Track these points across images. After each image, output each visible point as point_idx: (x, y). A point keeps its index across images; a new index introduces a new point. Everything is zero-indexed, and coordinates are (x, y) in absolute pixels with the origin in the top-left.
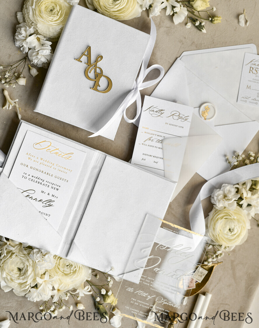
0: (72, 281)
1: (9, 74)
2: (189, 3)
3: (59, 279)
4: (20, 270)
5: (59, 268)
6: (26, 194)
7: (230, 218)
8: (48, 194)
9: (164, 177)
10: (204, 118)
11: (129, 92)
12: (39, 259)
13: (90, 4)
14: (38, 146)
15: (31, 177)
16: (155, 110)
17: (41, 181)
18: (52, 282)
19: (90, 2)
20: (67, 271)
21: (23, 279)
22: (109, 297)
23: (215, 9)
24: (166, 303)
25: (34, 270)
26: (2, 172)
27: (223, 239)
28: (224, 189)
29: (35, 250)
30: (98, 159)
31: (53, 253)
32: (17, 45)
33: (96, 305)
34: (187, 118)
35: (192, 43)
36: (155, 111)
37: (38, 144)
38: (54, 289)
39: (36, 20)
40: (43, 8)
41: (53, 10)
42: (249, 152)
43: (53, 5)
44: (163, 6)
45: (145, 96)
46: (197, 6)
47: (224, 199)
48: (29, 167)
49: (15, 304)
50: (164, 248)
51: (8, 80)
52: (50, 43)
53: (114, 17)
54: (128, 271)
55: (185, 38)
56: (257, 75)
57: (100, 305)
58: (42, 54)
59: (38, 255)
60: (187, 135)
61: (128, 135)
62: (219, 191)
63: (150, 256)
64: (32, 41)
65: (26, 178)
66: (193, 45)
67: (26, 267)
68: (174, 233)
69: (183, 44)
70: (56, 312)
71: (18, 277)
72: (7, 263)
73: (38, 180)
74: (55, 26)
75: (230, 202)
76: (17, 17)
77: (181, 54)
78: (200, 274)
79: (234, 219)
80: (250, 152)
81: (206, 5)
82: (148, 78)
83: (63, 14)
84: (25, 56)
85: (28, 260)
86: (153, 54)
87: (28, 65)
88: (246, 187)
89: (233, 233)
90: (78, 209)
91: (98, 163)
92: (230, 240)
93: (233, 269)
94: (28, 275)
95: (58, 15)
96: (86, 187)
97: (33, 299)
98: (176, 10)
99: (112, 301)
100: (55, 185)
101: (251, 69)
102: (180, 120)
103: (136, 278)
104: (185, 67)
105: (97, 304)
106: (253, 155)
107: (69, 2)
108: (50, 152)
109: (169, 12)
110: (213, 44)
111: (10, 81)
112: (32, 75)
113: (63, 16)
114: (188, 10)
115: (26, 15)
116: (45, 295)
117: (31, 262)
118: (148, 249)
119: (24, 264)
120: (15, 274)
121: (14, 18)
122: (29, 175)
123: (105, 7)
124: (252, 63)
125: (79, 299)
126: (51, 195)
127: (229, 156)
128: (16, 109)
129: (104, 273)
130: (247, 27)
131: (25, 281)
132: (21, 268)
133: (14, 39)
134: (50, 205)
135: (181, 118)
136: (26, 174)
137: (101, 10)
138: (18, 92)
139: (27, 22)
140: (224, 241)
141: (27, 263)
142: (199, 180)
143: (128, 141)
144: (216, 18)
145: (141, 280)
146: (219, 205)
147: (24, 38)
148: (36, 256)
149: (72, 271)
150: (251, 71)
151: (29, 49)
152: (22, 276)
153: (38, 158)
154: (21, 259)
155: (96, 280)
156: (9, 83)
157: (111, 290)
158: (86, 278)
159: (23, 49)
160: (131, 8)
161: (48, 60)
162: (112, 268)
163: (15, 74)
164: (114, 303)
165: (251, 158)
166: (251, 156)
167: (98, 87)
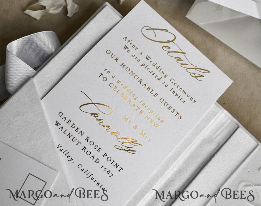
14: (150, 34)
48: (120, 62)
65: (105, 79)
108: (169, 52)
122: (113, 77)
136: (108, 72)
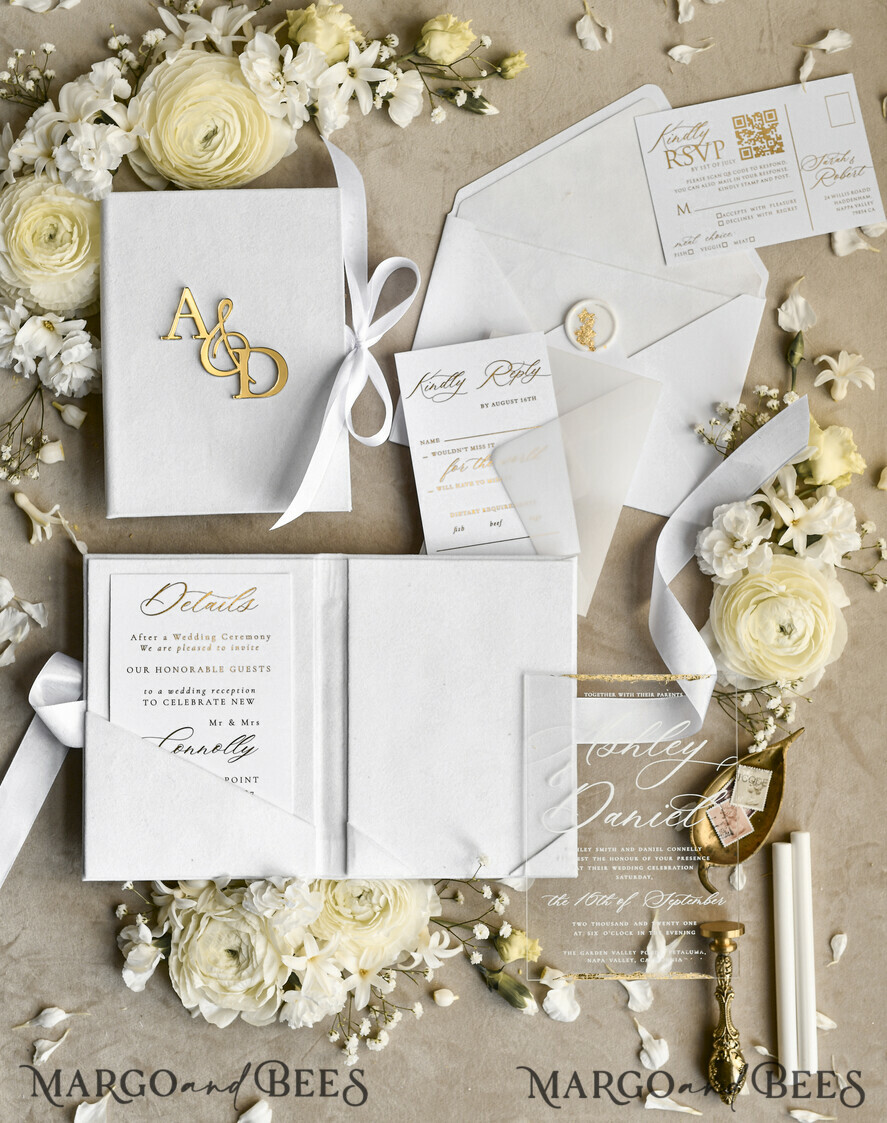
0: (388, 935)
1: (9, 449)
2: (417, 54)
3: (352, 942)
4: (233, 954)
5: (338, 913)
6: (170, 745)
7: (767, 595)
9: (537, 554)
10: (587, 349)
11: (340, 362)
12: (273, 907)
13: (149, 175)
14: (155, 607)
16: (438, 381)
18: (333, 956)
19: (147, 171)
20: (364, 911)
21: (251, 976)
22: (510, 944)
23: (488, 41)
24: (677, 902)
25: (270, 940)
26: (87, 710)
27: (775, 664)
28: (721, 520)
29: (253, 887)
31: (305, 877)
32: (3, 365)
33: (488, 977)
34: (536, 367)
35: (472, 158)
36: (438, 385)
37: (150, 600)
38: (345, 974)
39: (23, 280)
40: (27, 242)
41: (55, 235)
42: (754, 389)
43: (51, 220)
44: (346, 92)
45: (396, 355)
46: (440, 54)
47: (732, 551)
48: (152, 669)
50: (610, 751)
52: (82, 323)
53: (225, 182)
54: (533, 850)
55: (447, 152)
56: (693, 166)
57: (496, 975)
58: (72, 361)
59: (267, 895)
60: (554, 412)
61: (392, 479)
62: (711, 530)
63: (579, 787)
64: (33, 336)
65: (154, 703)
66: (477, 161)
67: (245, 940)
68: (623, 697)
69: (447, 170)
70: (384, 1035)
71: (236, 974)
72: (194, 947)
73: (190, 697)
74: (76, 274)
75: (751, 550)
77: (451, 200)
78: (752, 788)
79: (783, 595)
80: (758, 388)
81: (464, 38)
82: (385, 304)
83: (84, 232)
84: (34, 383)
85: (244, 919)
86: (374, 231)
87: (51, 404)
88: (786, 493)
89: (795, 636)
90: (327, 734)
91: (334, 590)
92: (800, 658)
93: (846, 735)
94: (258, 960)
95: (71, 242)
96: (328, 667)
97: (298, 1019)
98: (382, 90)
99: (523, 952)
100: (240, 691)
101: (671, 156)
102: (518, 380)
103: (563, 862)
104: (477, 230)
105: (487, 974)
106: (774, 392)
107: (89, 196)
108: (193, 608)
109: (366, 103)
110: (533, 135)
111: (20, 464)
112: (73, 427)
113: (88, 238)
114: (425, 74)
116: (325, 997)
117: (254, 922)
118: (564, 770)
119: (238, 936)
120: (226, 968)
122: (160, 692)
123: (189, 166)
124: (666, 137)
125: (430, 977)
127: (702, 425)
128: (67, 533)
129: (468, 882)
130: (613, 46)
131: (257, 980)
132: (235, 948)
134: (247, 751)
135: (520, 374)
136: (150, 692)
137: (184, 178)
138: (52, 485)
139: (3, 293)
140: (783, 668)
141: (245, 929)
142: (645, 525)
143: (398, 496)
144: (508, 62)
145: (580, 863)
146: (725, 572)
147: (10, 339)
148: (261, 896)
149: (377, 908)
150: (672, 163)
151: (38, 360)
152: (244, 969)
153: (165, 639)
154: (225, 924)
155: (460, 909)
156: (20, 471)
157: (505, 923)
158: (427, 915)
159: (22, 367)
160: (260, 136)
161: (93, 370)
162: (482, 860)
163: (28, 441)
164: (533, 954)
165: (770, 404)
166: (767, 398)
167: (251, 385)
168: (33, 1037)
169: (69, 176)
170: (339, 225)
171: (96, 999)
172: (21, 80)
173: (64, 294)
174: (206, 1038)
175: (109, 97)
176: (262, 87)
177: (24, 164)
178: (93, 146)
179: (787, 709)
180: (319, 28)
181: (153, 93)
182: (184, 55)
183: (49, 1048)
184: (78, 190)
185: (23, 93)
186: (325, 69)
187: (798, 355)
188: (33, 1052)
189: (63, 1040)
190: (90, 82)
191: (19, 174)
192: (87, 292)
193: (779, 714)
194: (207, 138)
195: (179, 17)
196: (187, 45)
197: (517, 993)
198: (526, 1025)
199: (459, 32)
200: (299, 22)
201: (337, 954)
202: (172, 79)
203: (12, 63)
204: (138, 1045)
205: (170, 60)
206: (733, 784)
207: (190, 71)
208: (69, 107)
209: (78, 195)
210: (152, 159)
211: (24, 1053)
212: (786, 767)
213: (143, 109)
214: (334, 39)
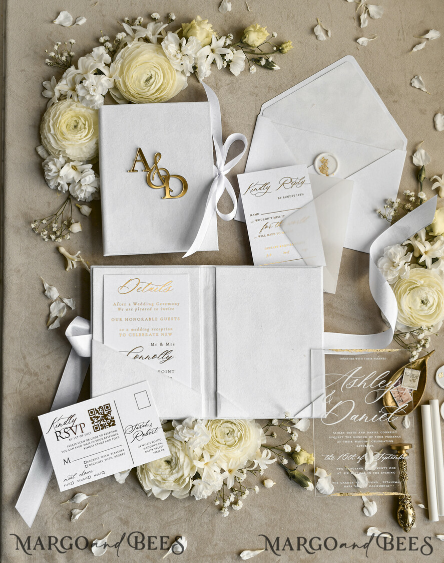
0: (242, 451)
1: (56, 225)
2: (242, 42)
3: (225, 455)
4: (168, 462)
5: (218, 442)
6: (132, 355)
7: (415, 286)
8: (161, 344)
10: (325, 175)
11: (211, 182)
12: (188, 436)
13: (119, 99)
15: (130, 331)
16: (258, 187)
17: (146, 332)
18: (216, 462)
19: (118, 97)
20: (230, 440)
21: (177, 472)
22: (300, 455)
23: (276, 35)
25: (187, 455)
26: (92, 339)
27: (420, 319)
30: (207, 276)
32: (52, 188)
33: (289, 473)
35: (268, 90)
36: (258, 189)
37: (122, 287)
38: (222, 471)
39: (62, 146)
40: (64, 129)
41: (77, 126)
42: (403, 192)
43: (75, 119)
44: (210, 60)
45: (238, 175)
46: (253, 42)
49: (182, 514)
51: (58, 234)
52: (90, 166)
53: (155, 101)
55: (257, 87)
57: (294, 471)
58: (86, 183)
59: (185, 431)
62: (383, 258)
64: (67, 172)
66: (270, 91)
67: (174, 455)
69: (257, 95)
70: (240, 502)
71: (170, 472)
74: (87, 144)
76: (39, 153)
77: (259, 109)
78: (411, 379)
79: (422, 285)
80: (405, 192)
81: (264, 34)
82: (229, 158)
83: (91, 124)
84: (67, 195)
85: (173, 444)
86: (224, 124)
87: (75, 205)
88: (421, 239)
89: (429, 305)
90: (206, 350)
92: (431, 316)
94: (181, 464)
95: (85, 128)
96: (206, 318)
97: (201, 493)
98: (227, 58)
99: (306, 459)
102: (295, 186)
104: (272, 122)
105: (289, 471)
107: (93, 107)
108: (143, 290)
109: (220, 64)
110: (296, 79)
111: (61, 233)
112: (85, 215)
113: (93, 126)
114: (245, 51)
115: (48, 146)
116: (213, 481)
117: (179, 446)
120: (165, 469)
121: (35, 156)
123: (139, 94)
126: (164, 344)
127: (381, 209)
128: (84, 265)
130: (331, 39)
131: (180, 474)
132: (169, 460)
133: (46, 181)
134: (169, 358)
135: (295, 183)
137: (136, 100)
138: (76, 243)
139: (52, 154)
143: (239, 245)
144: (284, 46)
147: (57, 174)
148: (182, 432)
149: (236, 438)
152: (174, 469)
153: (130, 305)
155: (275, 440)
156: (61, 236)
157: (298, 445)
158: (260, 443)
159: (62, 188)
160: (172, 79)
161: (96, 188)
162: (286, 414)
163: (64, 223)
164: (311, 460)
165: (411, 199)
166: (409, 196)
167: (171, 193)
168: (71, 508)
169: (83, 98)
170: (209, 119)
171: (101, 489)
172: (59, 57)
173: (81, 153)
174: (154, 506)
175: (101, 62)
176: (172, 57)
177: (61, 95)
178: (95, 84)
179: (426, 340)
180: (198, 30)
181: (122, 60)
182: (135, 44)
183: (78, 513)
184: (87, 105)
185: (60, 62)
186: (201, 48)
187: (423, 176)
188: (71, 516)
189: (85, 509)
190: (92, 56)
191: (59, 99)
192: (92, 152)
193: (422, 344)
194: (147, 81)
195: (132, 27)
196: (136, 39)
197: (304, 480)
198: (308, 497)
199: (262, 32)
200: (188, 28)
201: (218, 461)
202: (130, 54)
203: (56, 47)
204: (121, 511)
205: (129, 46)
206: (402, 377)
207: (138, 50)
208: (82, 68)
209: (87, 107)
210: (121, 91)
211: (67, 516)
212: (427, 369)
213: (117, 68)
214: (204, 35)
